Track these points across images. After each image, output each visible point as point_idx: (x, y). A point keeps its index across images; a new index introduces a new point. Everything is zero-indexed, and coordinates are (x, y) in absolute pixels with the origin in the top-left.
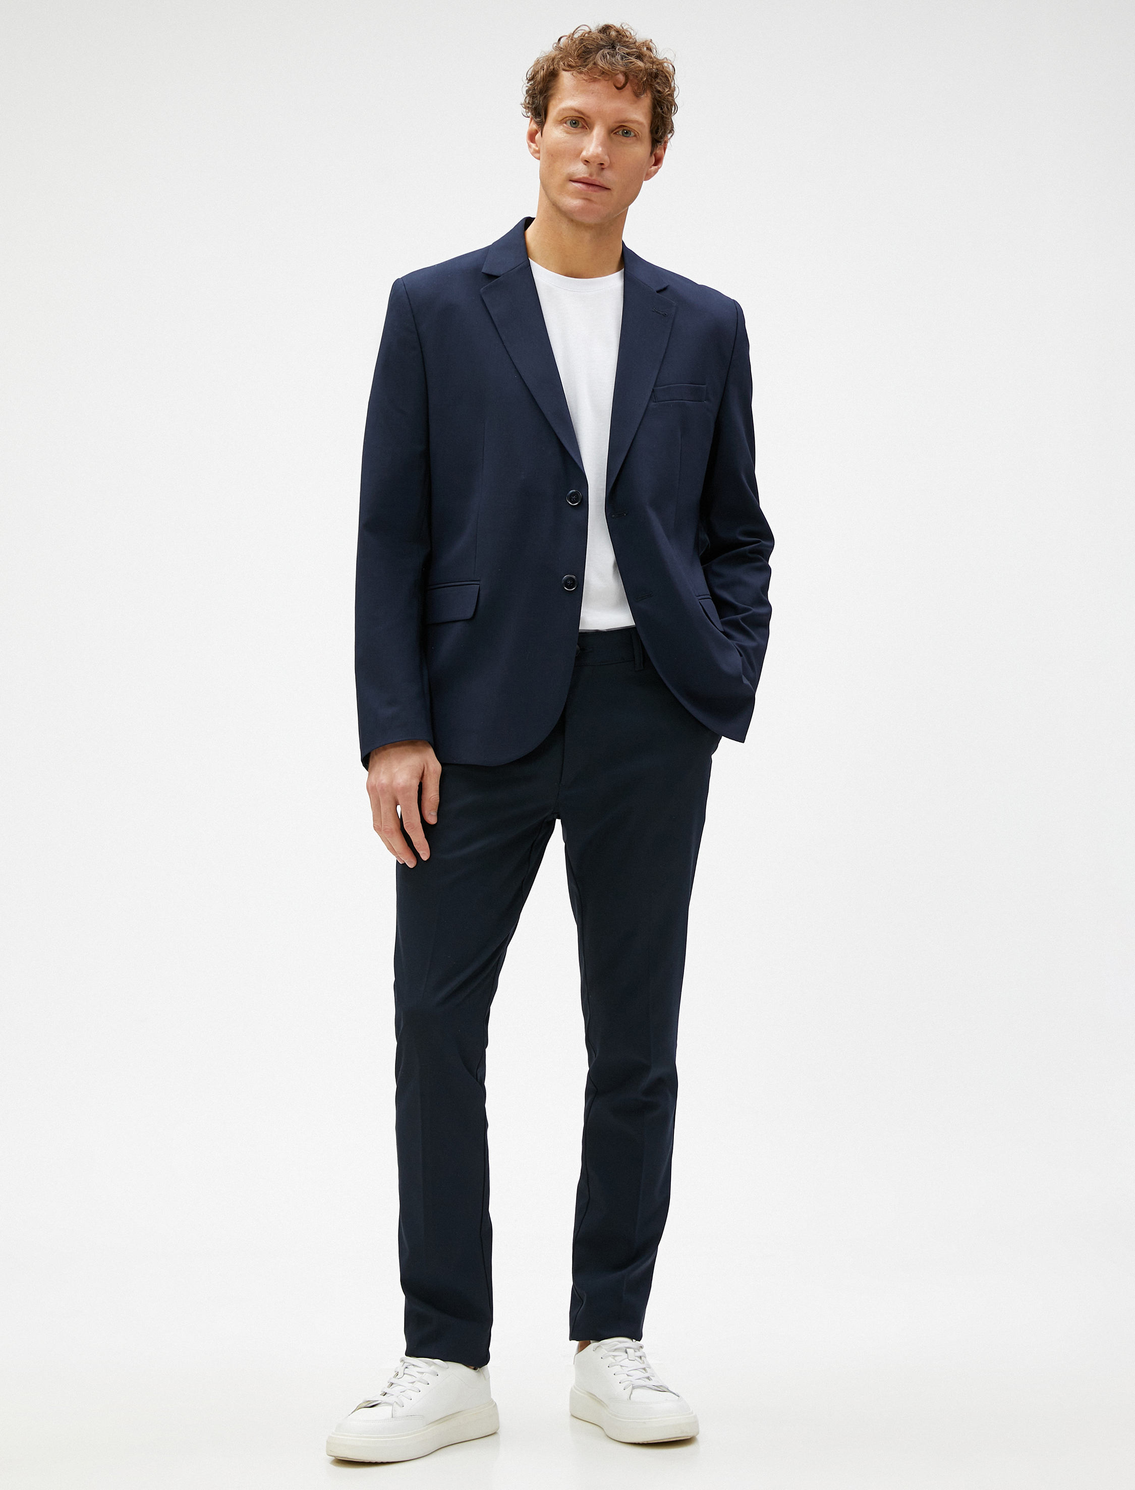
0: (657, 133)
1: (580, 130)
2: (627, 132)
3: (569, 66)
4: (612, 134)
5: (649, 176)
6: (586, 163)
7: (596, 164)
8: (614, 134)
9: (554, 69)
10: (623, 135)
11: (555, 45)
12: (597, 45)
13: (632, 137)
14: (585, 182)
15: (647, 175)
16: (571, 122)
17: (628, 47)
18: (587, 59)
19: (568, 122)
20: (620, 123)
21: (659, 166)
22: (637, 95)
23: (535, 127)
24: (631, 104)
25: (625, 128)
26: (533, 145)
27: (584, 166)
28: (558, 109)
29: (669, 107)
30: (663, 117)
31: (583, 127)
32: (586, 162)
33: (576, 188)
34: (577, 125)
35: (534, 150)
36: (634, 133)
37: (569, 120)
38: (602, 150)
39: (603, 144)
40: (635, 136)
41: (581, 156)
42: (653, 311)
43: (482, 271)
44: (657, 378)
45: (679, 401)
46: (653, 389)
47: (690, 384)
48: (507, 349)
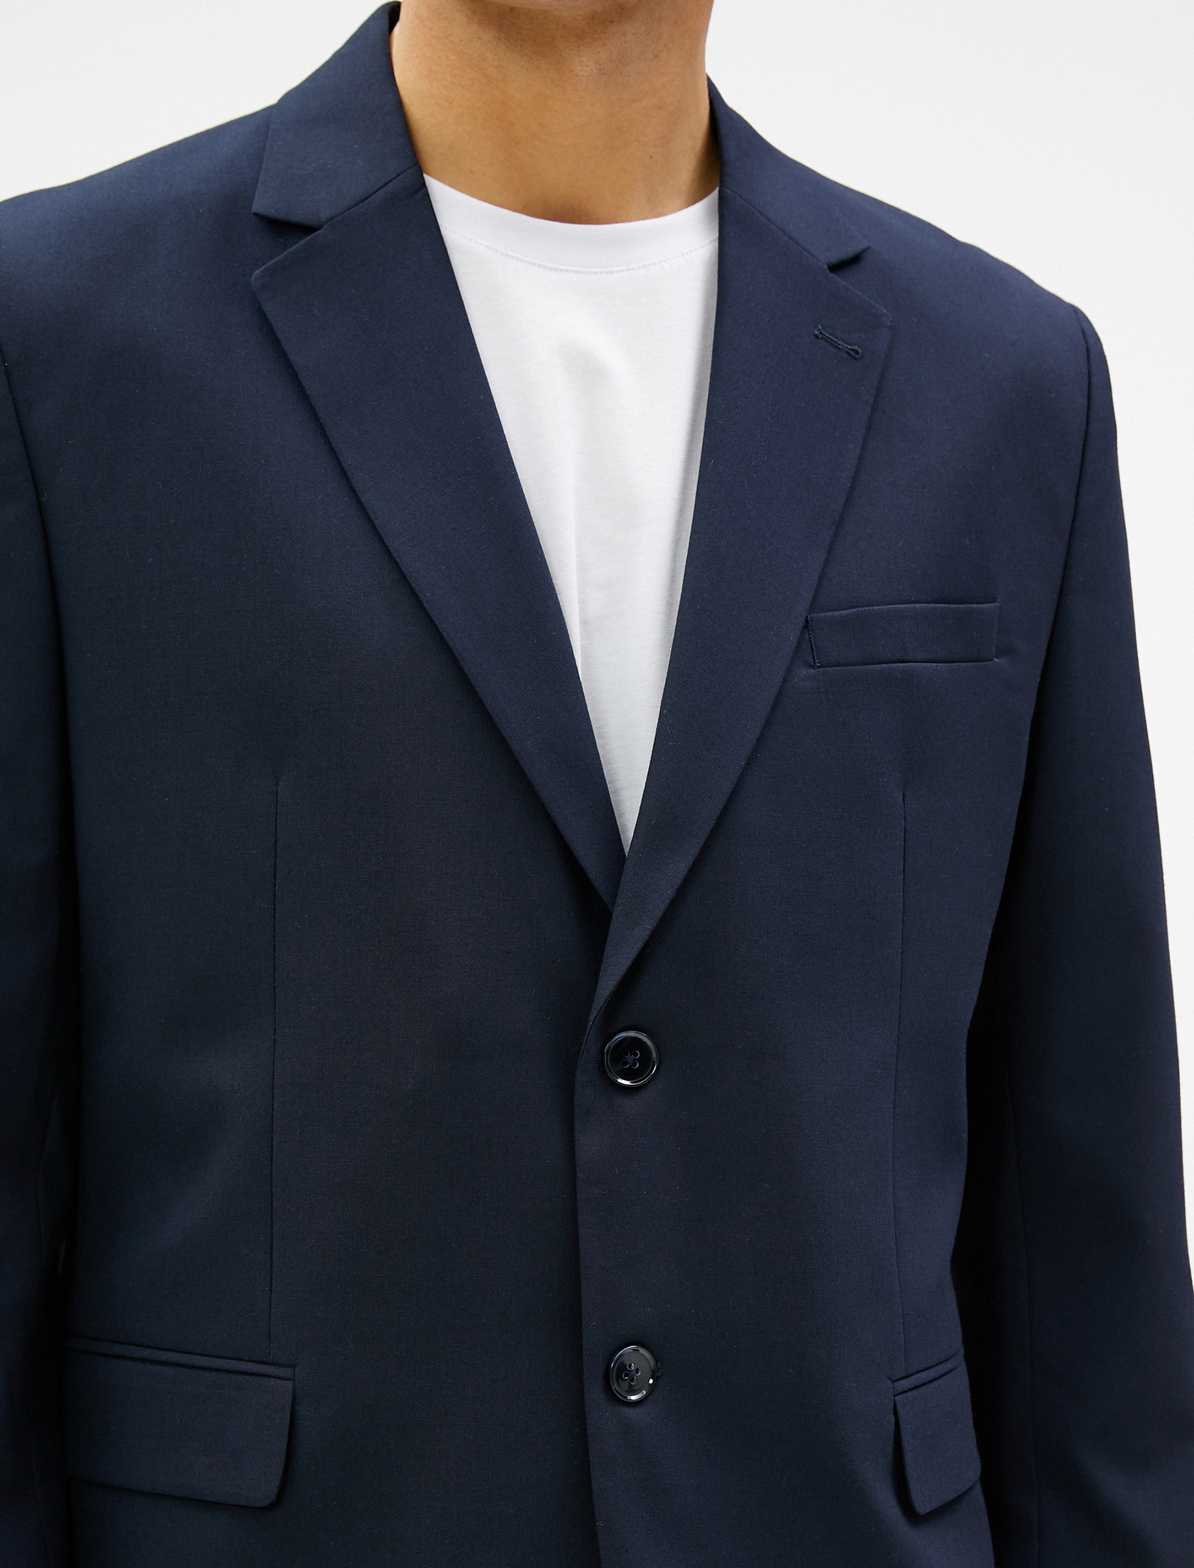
42: (816, 336)
43: (253, 210)
44: (821, 579)
45: (895, 665)
46: (807, 621)
47: (934, 603)
48: (363, 500)
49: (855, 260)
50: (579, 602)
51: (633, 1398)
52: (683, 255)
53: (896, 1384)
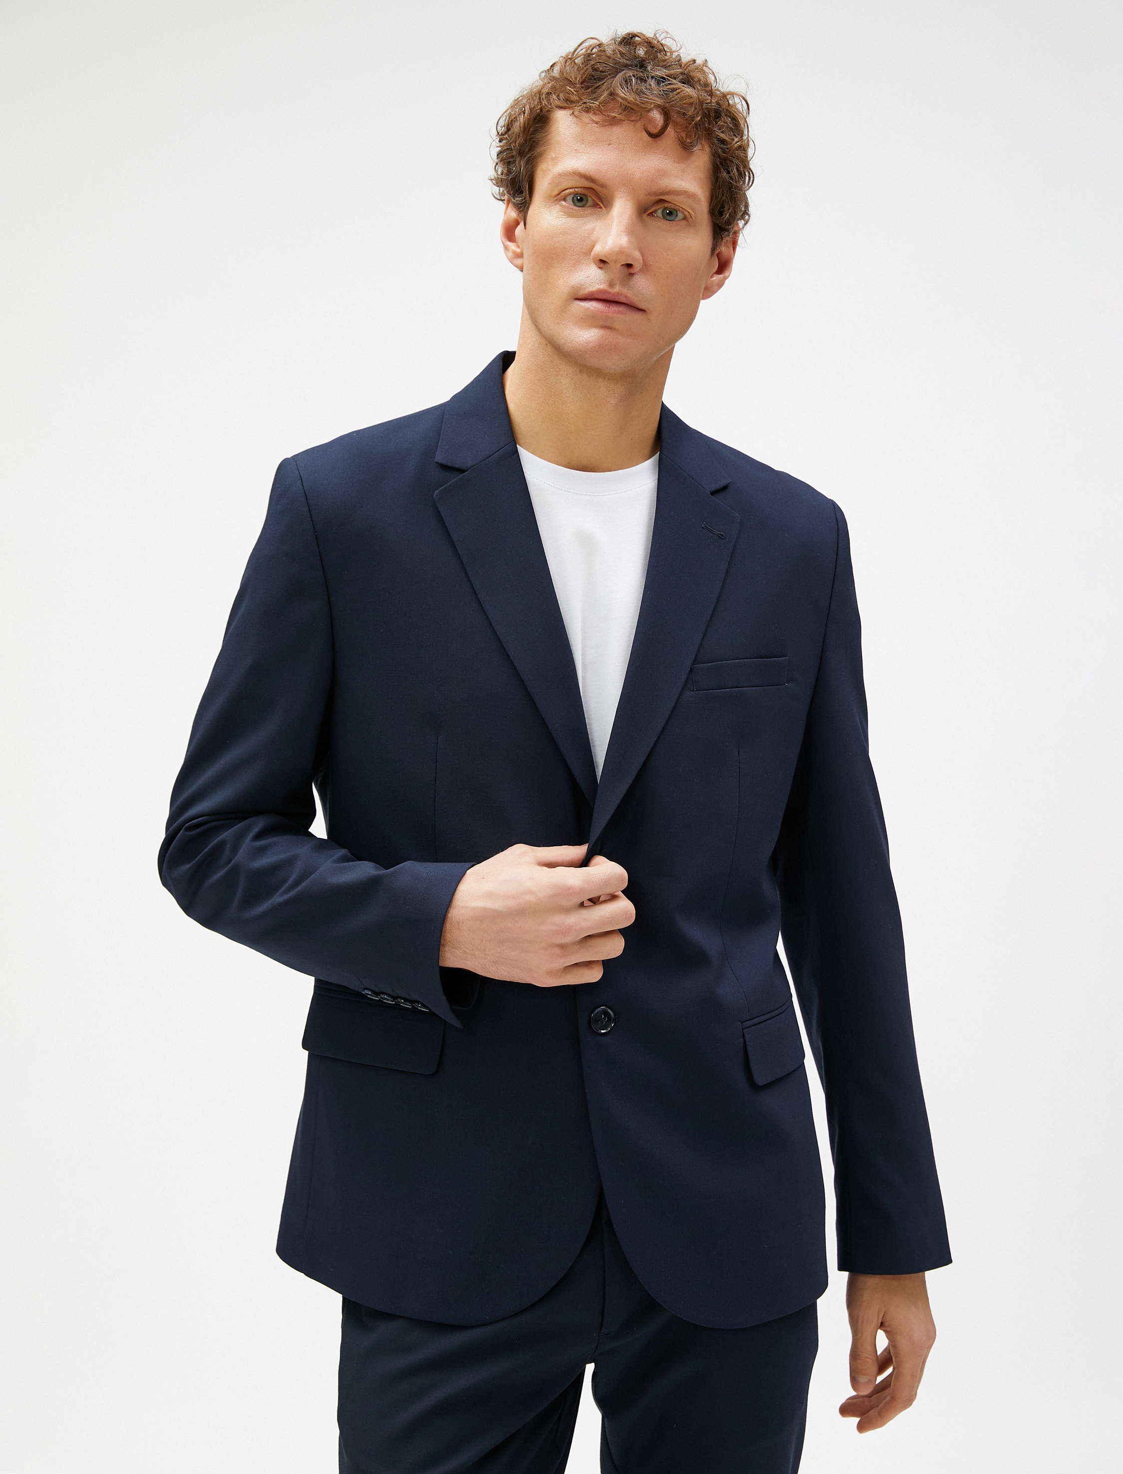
0: (721, 213)
1: (590, 210)
2: (670, 214)
3: (567, 100)
4: (645, 216)
5: (709, 291)
6: (602, 265)
7: (619, 265)
8: (648, 215)
9: (541, 109)
10: (664, 218)
11: (543, 75)
12: (615, 64)
13: (678, 221)
14: (601, 298)
15: (706, 289)
16: (573, 198)
17: (665, 67)
18: (596, 88)
19: (570, 199)
20: (657, 195)
21: (726, 274)
22: (686, 148)
23: (513, 214)
24: (675, 162)
25: (666, 205)
26: (512, 246)
27: (600, 272)
28: (551, 175)
29: (742, 169)
30: (730, 187)
31: (595, 205)
32: (602, 263)
33: (587, 309)
34: (584, 202)
35: (514, 252)
36: (683, 213)
37: (570, 194)
38: (629, 241)
39: (630, 231)
40: (685, 218)
41: (592, 253)
42: (703, 527)
43: (435, 461)
44: (699, 648)
45: (734, 689)
46: (691, 668)
47: (755, 658)
48: (483, 606)
49: (725, 488)
50: (582, 655)
51: (602, 1031)
52: (639, 487)
53: (743, 1024)
